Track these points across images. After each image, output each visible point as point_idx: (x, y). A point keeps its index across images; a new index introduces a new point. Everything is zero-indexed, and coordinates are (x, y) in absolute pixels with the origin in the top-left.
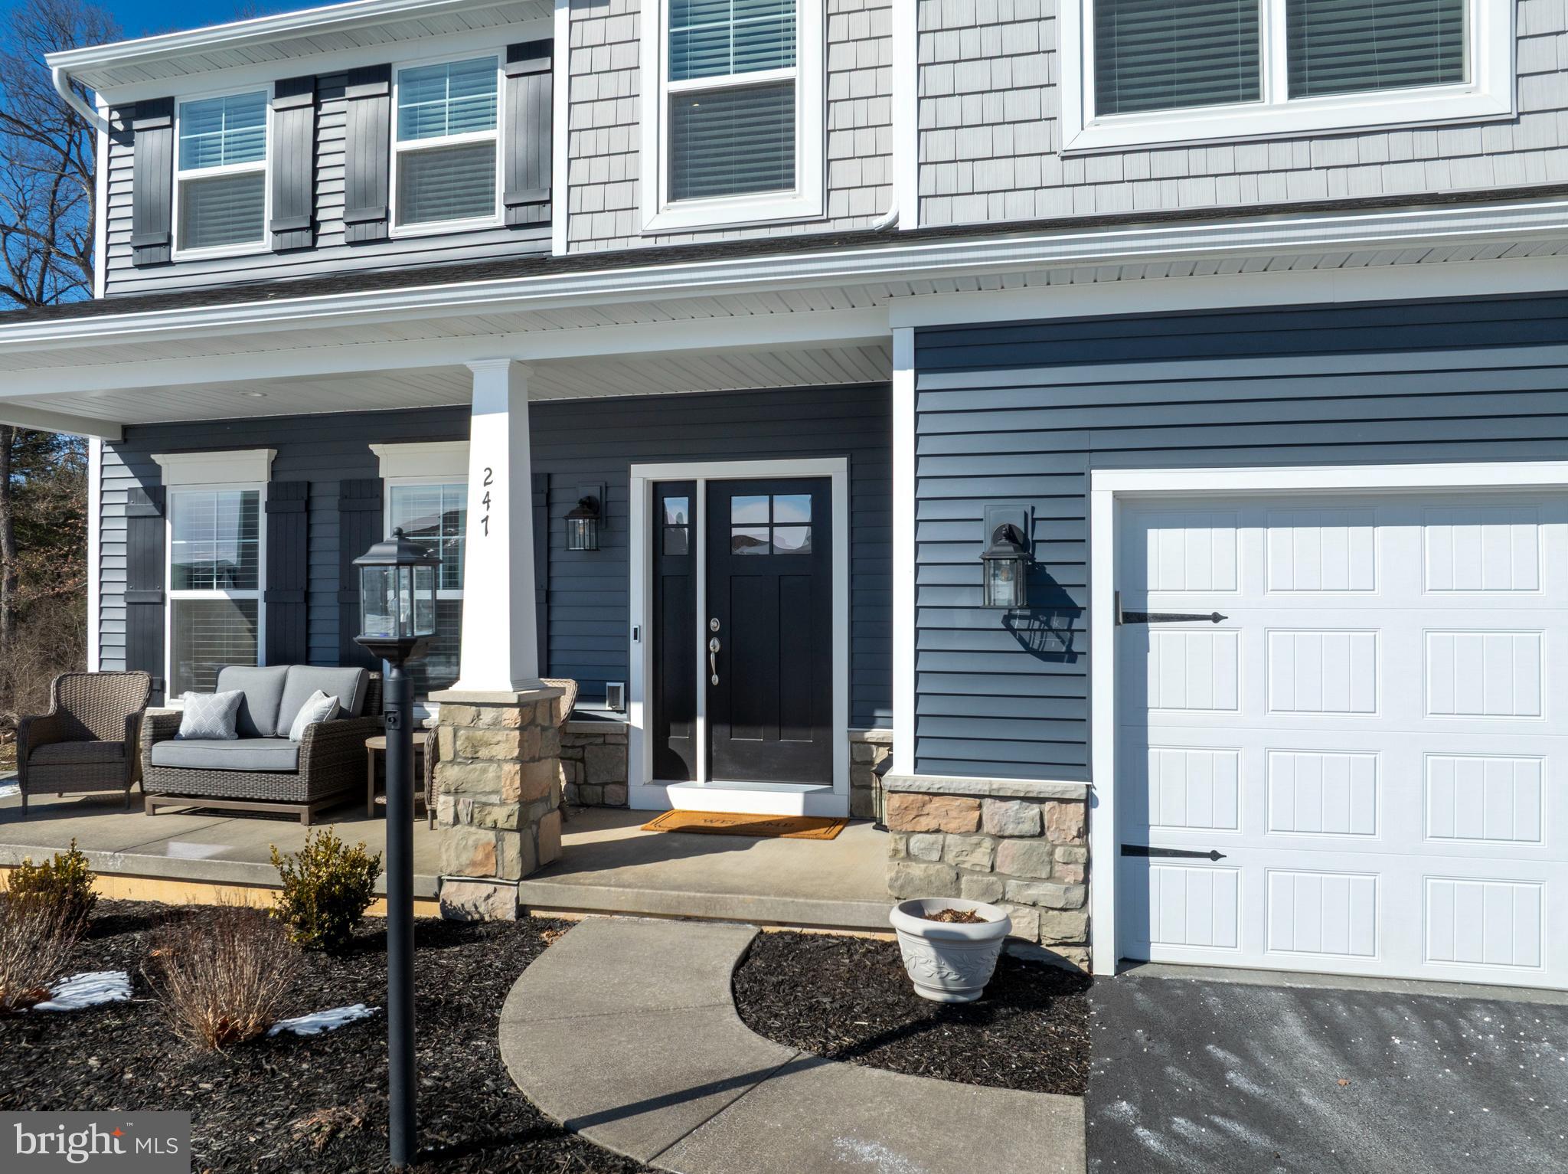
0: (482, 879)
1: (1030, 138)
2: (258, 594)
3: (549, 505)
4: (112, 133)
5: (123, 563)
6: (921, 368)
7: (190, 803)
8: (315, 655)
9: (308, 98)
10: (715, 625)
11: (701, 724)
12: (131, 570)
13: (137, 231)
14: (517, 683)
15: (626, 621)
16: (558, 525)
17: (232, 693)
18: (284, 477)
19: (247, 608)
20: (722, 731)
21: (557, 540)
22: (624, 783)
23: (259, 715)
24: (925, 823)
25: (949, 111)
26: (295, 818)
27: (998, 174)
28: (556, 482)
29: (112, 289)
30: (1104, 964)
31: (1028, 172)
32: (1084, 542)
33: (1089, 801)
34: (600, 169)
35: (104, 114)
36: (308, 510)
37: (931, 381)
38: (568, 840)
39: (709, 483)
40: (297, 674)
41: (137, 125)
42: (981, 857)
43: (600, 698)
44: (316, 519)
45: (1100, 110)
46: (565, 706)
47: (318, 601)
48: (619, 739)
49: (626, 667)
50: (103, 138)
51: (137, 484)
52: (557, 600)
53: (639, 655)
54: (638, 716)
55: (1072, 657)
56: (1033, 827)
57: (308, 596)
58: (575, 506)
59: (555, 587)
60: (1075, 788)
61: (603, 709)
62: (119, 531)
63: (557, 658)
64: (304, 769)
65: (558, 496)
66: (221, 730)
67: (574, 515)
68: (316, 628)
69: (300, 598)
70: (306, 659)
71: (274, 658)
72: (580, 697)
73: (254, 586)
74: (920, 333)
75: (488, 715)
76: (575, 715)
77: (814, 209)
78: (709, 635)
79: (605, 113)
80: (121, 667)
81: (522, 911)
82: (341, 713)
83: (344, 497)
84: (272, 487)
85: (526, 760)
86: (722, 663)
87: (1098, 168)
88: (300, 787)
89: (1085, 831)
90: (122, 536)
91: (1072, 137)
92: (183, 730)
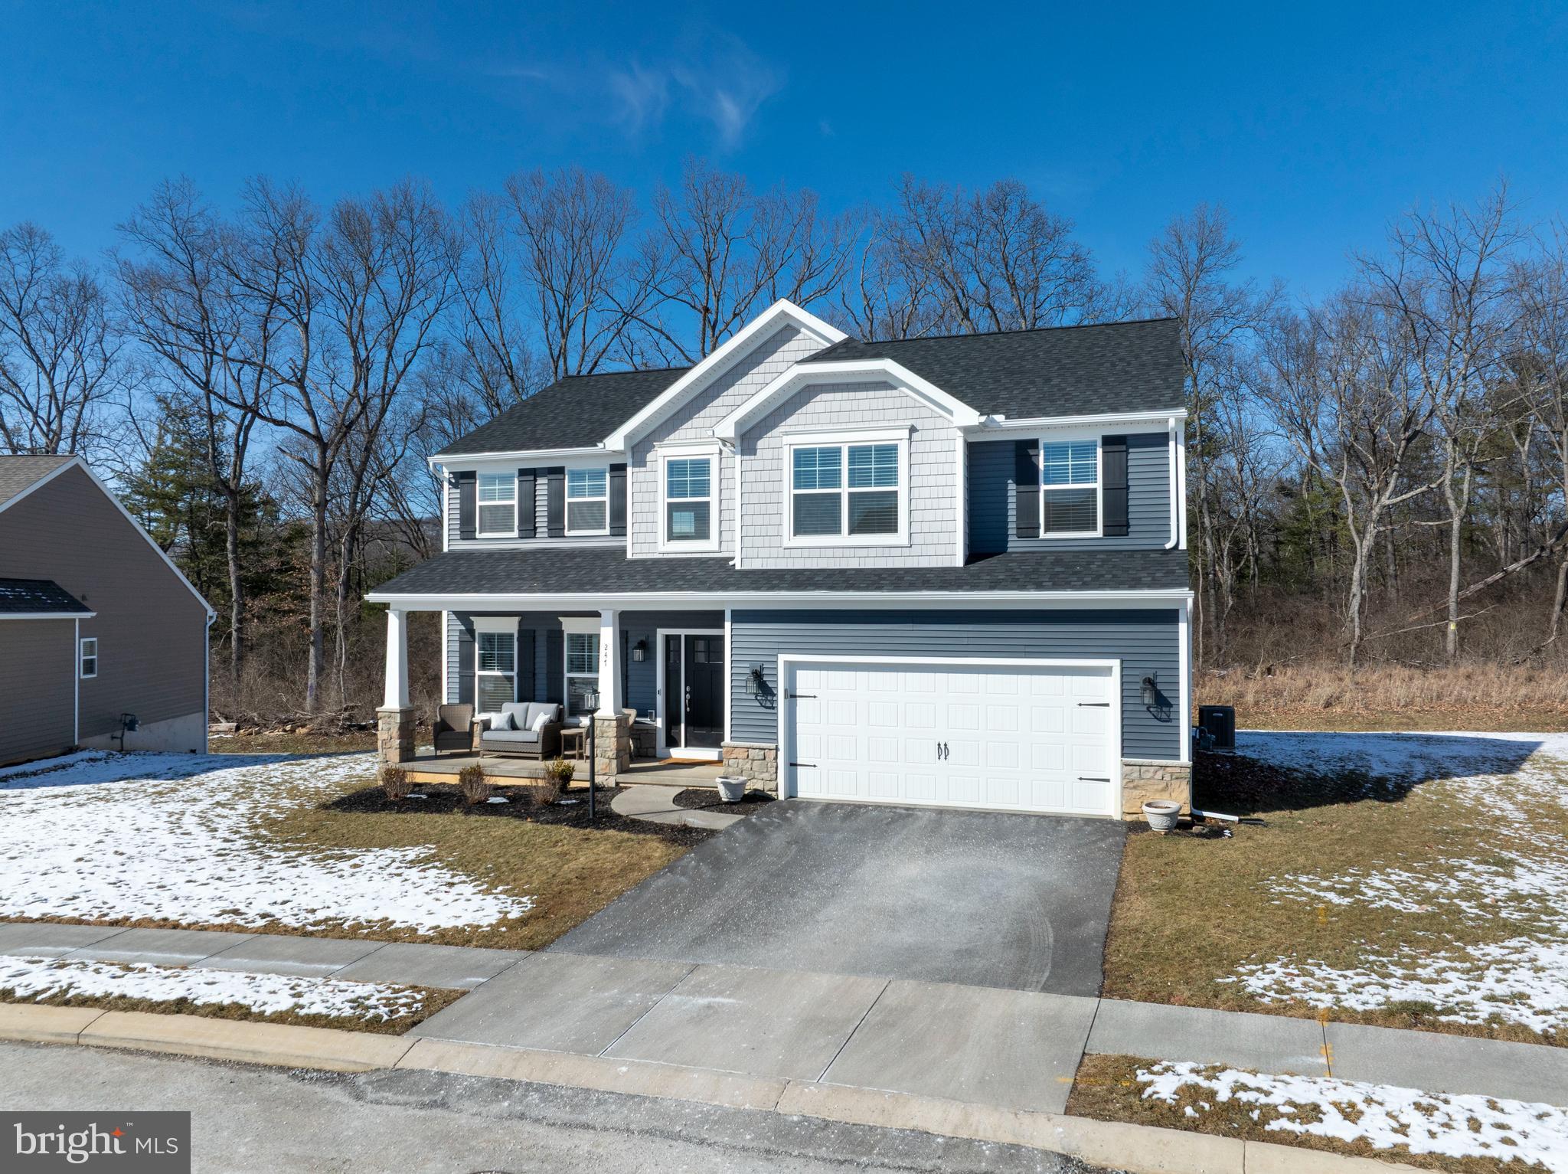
0: (604, 774)
1: (775, 541)
2: (514, 674)
3: (627, 642)
4: (450, 483)
5: (457, 659)
6: (733, 621)
7: (497, 754)
8: (537, 698)
9: (532, 478)
10: (688, 689)
11: (683, 726)
12: (461, 662)
13: (462, 524)
14: (616, 713)
15: (655, 687)
16: (630, 650)
17: (509, 713)
18: (524, 628)
19: (510, 679)
20: (691, 728)
21: (629, 657)
22: (654, 748)
23: (519, 722)
24: (734, 756)
25: (751, 531)
26: (537, 759)
27: (764, 553)
28: (630, 634)
29: (451, 548)
30: (781, 797)
31: (774, 552)
32: (776, 675)
33: (777, 749)
34: (644, 528)
35: (446, 475)
36: (534, 641)
37: (736, 626)
38: (631, 766)
39: (686, 636)
40: (533, 706)
41: (462, 481)
42: (748, 766)
43: (646, 716)
44: (537, 644)
45: (795, 535)
46: (631, 720)
47: (538, 676)
48: (652, 732)
49: (655, 704)
50: (446, 485)
51: (463, 628)
52: (631, 678)
53: (660, 700)
54: (659, 723)
55: (773, 708)
56: (762, 757)
57: (534, 674)
58: (636, 644)
59: (630, 673)
60: (773, 746)
61: (647, 720)
62: (456, 646)
63: (630, 701)
64: (540, 741)
65: (630, 639)
66: (506, 727)
67: (636, 648)
68: (537, 687)
69: (531, 675)
70: (533, 699)
71: (521, 700)
72: (638, 715)
73: (512, 670)
74: (732, 611)
75: (606, 723)
76: (636, 722)
77: (716, 548)
78: (686, 693)
79: (646, 507)
80: (457, 701)
81: (617, 784)
82: (551, 721)
83: (549, 637)
84: (520, 631)
85: (618, 737)
86: (691, 703)
87: (795, 553)
88: (539, 748)
89: (776, 758)
90: (457, 649)
91: (786, 543)
92: (493, 726)
